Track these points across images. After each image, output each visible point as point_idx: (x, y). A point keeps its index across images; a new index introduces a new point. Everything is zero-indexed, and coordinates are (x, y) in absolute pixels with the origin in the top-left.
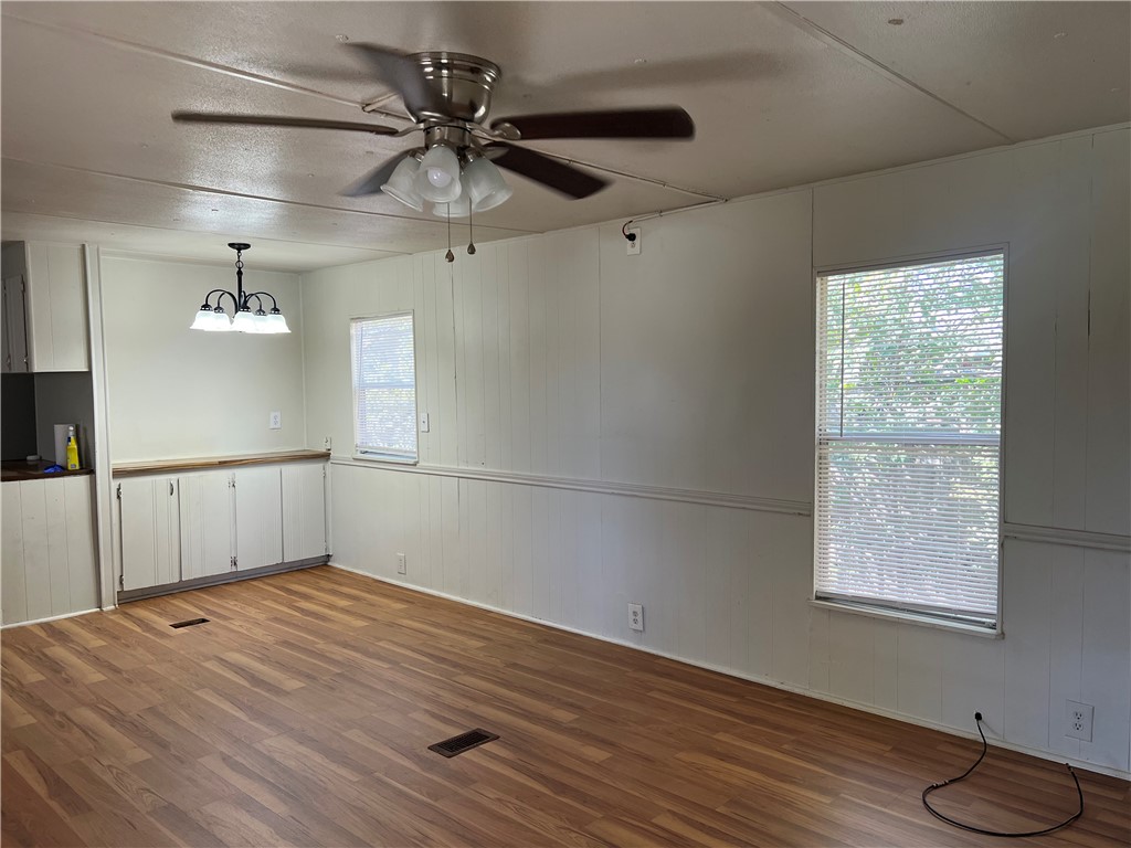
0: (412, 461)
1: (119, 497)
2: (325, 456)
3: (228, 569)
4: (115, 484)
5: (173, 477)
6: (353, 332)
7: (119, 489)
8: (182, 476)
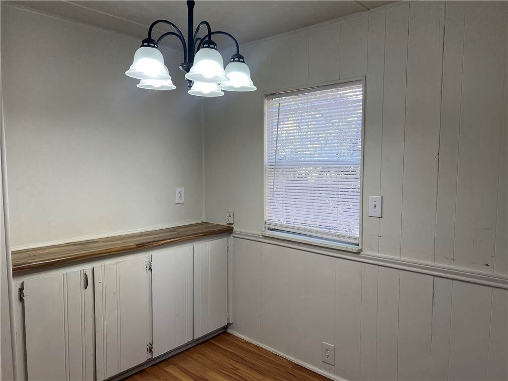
0: (355, 249)
1: (21, 299)
2: (228, 231)
3: (143, 357)
4: (15, 284)
5: (87, 268)
6: (266, 109)
7: (21, 290)
8: (98, 265)
